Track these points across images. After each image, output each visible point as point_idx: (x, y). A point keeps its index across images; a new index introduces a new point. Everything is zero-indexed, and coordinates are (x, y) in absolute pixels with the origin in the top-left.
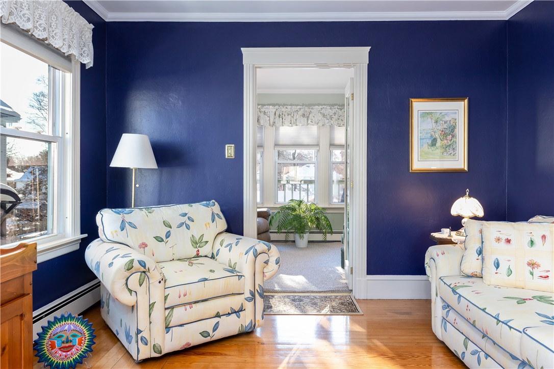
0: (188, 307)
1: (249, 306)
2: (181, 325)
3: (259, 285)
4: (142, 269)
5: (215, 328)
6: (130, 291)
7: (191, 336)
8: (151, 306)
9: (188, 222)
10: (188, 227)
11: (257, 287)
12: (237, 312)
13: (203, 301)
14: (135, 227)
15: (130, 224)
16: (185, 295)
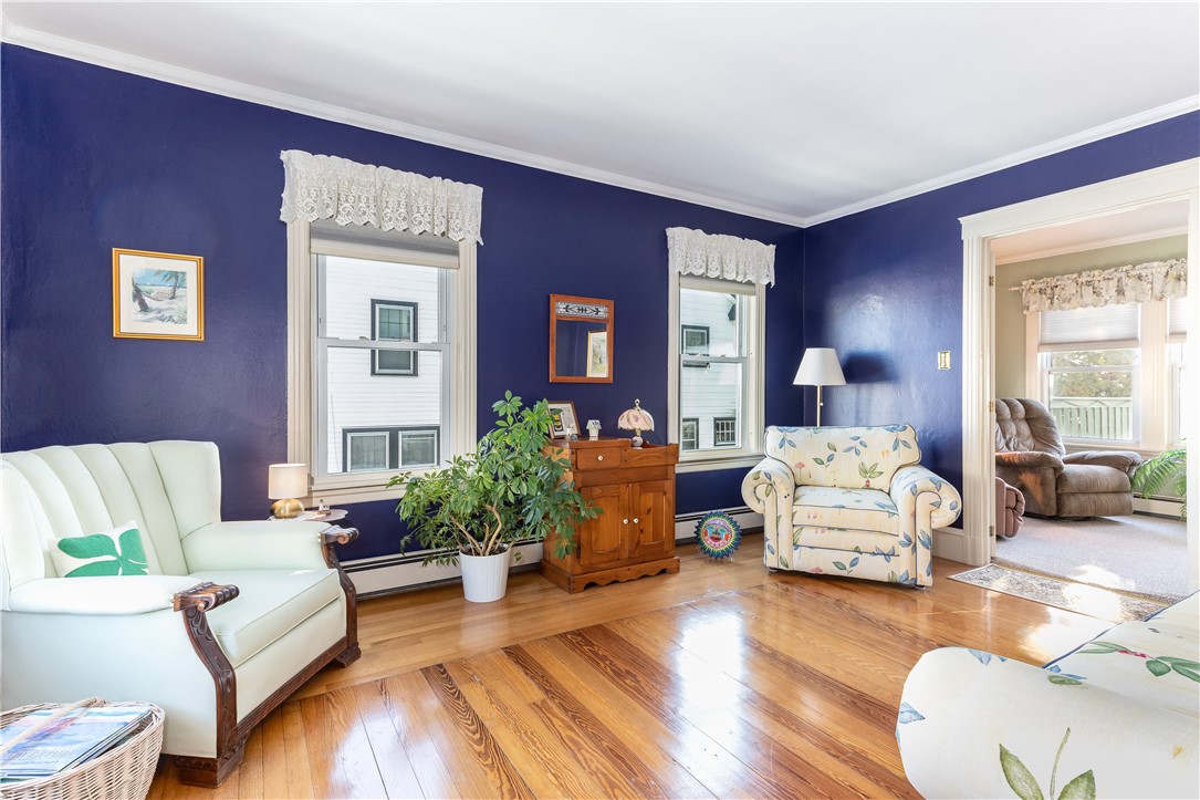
0: (819, 530)
1: (905, 552)
2: (812, 548)
3: (922, 532)
4: (768, 481)
5: (854, 563)
6: (759, 500)
7: (824, 563)
8: (778, 518)
9: (859, 447)
10: (858, 453)
11: (918, 533)
12: (888, 555)
13: (839, 529)
14: (794, 446)
15: (790, 442)
16: (815, 517)
